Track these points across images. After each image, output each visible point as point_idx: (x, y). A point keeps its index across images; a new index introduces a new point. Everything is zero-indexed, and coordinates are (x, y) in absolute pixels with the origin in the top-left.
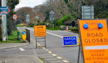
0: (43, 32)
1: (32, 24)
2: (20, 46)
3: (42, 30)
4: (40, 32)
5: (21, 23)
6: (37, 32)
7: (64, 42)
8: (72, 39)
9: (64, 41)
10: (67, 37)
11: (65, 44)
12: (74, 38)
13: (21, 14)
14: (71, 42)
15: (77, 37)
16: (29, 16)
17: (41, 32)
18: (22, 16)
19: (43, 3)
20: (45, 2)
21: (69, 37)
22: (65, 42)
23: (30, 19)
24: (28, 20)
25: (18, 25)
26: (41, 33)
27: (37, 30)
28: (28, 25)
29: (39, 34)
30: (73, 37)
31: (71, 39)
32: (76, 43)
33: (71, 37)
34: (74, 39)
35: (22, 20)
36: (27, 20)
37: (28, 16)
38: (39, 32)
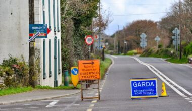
0: (94, 71)
1: (150, 50)
2: (54, 98)
3: (93, 68)
4: (89, 71)
5: (135, 49)
6: (83, 72)
7: (133, 91)
8: (148, 84)
9: (134, 88)
10: (138, 82)
11: (134, 95)
12: (152, 82)
13: (134, 33)
14: (146, 90)
15: (156, 82)
16: (145, 36)
17: (91, 71)
18: (137, 35)
19: (166, 14)
20: (169, 11)
21: (141, 82)
22: (135, 91)
23: (147, 42)
24: (144, 44)
25: (129, 52)
26: (90, 73)
27: (83, 68)
28: (144, 52)
29: (86, 75)
30: (150, 81)
31: (145, 85)
32: (155, 92)
33: (145, 81)
34: (152, 84)
35: (137, 43)
36: (141, 43)
37: (143, 36)
38: (86, 72)
